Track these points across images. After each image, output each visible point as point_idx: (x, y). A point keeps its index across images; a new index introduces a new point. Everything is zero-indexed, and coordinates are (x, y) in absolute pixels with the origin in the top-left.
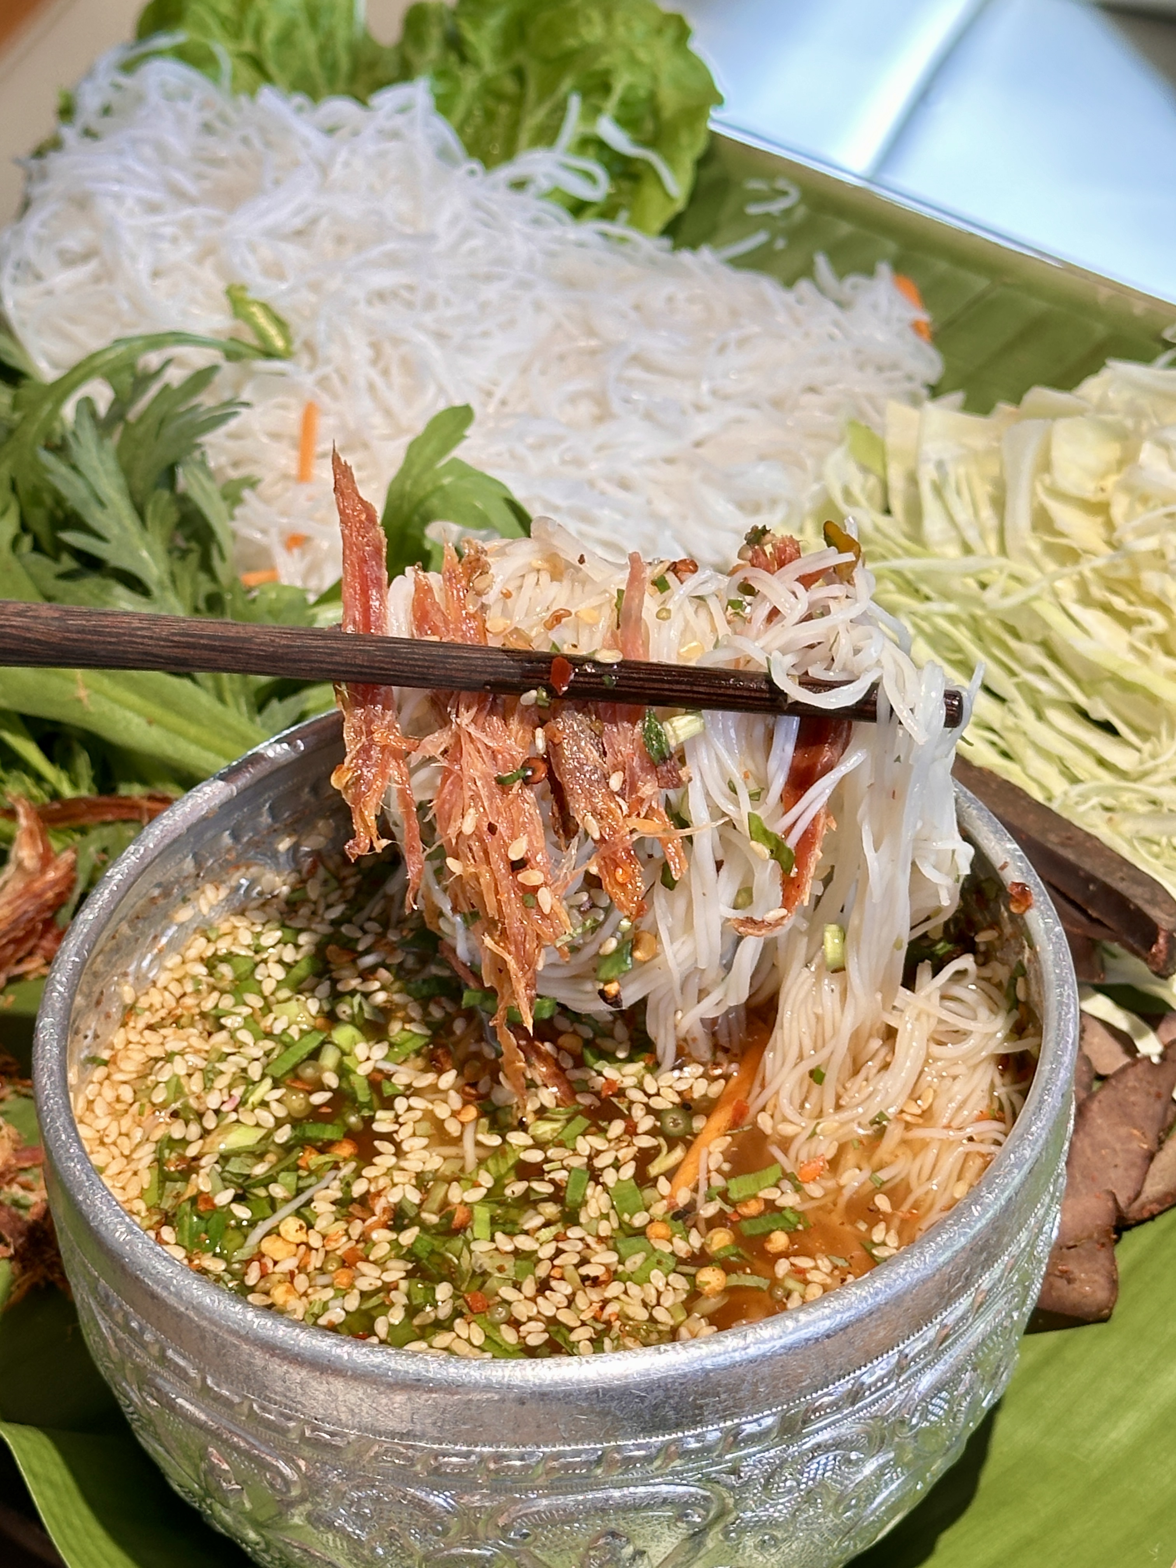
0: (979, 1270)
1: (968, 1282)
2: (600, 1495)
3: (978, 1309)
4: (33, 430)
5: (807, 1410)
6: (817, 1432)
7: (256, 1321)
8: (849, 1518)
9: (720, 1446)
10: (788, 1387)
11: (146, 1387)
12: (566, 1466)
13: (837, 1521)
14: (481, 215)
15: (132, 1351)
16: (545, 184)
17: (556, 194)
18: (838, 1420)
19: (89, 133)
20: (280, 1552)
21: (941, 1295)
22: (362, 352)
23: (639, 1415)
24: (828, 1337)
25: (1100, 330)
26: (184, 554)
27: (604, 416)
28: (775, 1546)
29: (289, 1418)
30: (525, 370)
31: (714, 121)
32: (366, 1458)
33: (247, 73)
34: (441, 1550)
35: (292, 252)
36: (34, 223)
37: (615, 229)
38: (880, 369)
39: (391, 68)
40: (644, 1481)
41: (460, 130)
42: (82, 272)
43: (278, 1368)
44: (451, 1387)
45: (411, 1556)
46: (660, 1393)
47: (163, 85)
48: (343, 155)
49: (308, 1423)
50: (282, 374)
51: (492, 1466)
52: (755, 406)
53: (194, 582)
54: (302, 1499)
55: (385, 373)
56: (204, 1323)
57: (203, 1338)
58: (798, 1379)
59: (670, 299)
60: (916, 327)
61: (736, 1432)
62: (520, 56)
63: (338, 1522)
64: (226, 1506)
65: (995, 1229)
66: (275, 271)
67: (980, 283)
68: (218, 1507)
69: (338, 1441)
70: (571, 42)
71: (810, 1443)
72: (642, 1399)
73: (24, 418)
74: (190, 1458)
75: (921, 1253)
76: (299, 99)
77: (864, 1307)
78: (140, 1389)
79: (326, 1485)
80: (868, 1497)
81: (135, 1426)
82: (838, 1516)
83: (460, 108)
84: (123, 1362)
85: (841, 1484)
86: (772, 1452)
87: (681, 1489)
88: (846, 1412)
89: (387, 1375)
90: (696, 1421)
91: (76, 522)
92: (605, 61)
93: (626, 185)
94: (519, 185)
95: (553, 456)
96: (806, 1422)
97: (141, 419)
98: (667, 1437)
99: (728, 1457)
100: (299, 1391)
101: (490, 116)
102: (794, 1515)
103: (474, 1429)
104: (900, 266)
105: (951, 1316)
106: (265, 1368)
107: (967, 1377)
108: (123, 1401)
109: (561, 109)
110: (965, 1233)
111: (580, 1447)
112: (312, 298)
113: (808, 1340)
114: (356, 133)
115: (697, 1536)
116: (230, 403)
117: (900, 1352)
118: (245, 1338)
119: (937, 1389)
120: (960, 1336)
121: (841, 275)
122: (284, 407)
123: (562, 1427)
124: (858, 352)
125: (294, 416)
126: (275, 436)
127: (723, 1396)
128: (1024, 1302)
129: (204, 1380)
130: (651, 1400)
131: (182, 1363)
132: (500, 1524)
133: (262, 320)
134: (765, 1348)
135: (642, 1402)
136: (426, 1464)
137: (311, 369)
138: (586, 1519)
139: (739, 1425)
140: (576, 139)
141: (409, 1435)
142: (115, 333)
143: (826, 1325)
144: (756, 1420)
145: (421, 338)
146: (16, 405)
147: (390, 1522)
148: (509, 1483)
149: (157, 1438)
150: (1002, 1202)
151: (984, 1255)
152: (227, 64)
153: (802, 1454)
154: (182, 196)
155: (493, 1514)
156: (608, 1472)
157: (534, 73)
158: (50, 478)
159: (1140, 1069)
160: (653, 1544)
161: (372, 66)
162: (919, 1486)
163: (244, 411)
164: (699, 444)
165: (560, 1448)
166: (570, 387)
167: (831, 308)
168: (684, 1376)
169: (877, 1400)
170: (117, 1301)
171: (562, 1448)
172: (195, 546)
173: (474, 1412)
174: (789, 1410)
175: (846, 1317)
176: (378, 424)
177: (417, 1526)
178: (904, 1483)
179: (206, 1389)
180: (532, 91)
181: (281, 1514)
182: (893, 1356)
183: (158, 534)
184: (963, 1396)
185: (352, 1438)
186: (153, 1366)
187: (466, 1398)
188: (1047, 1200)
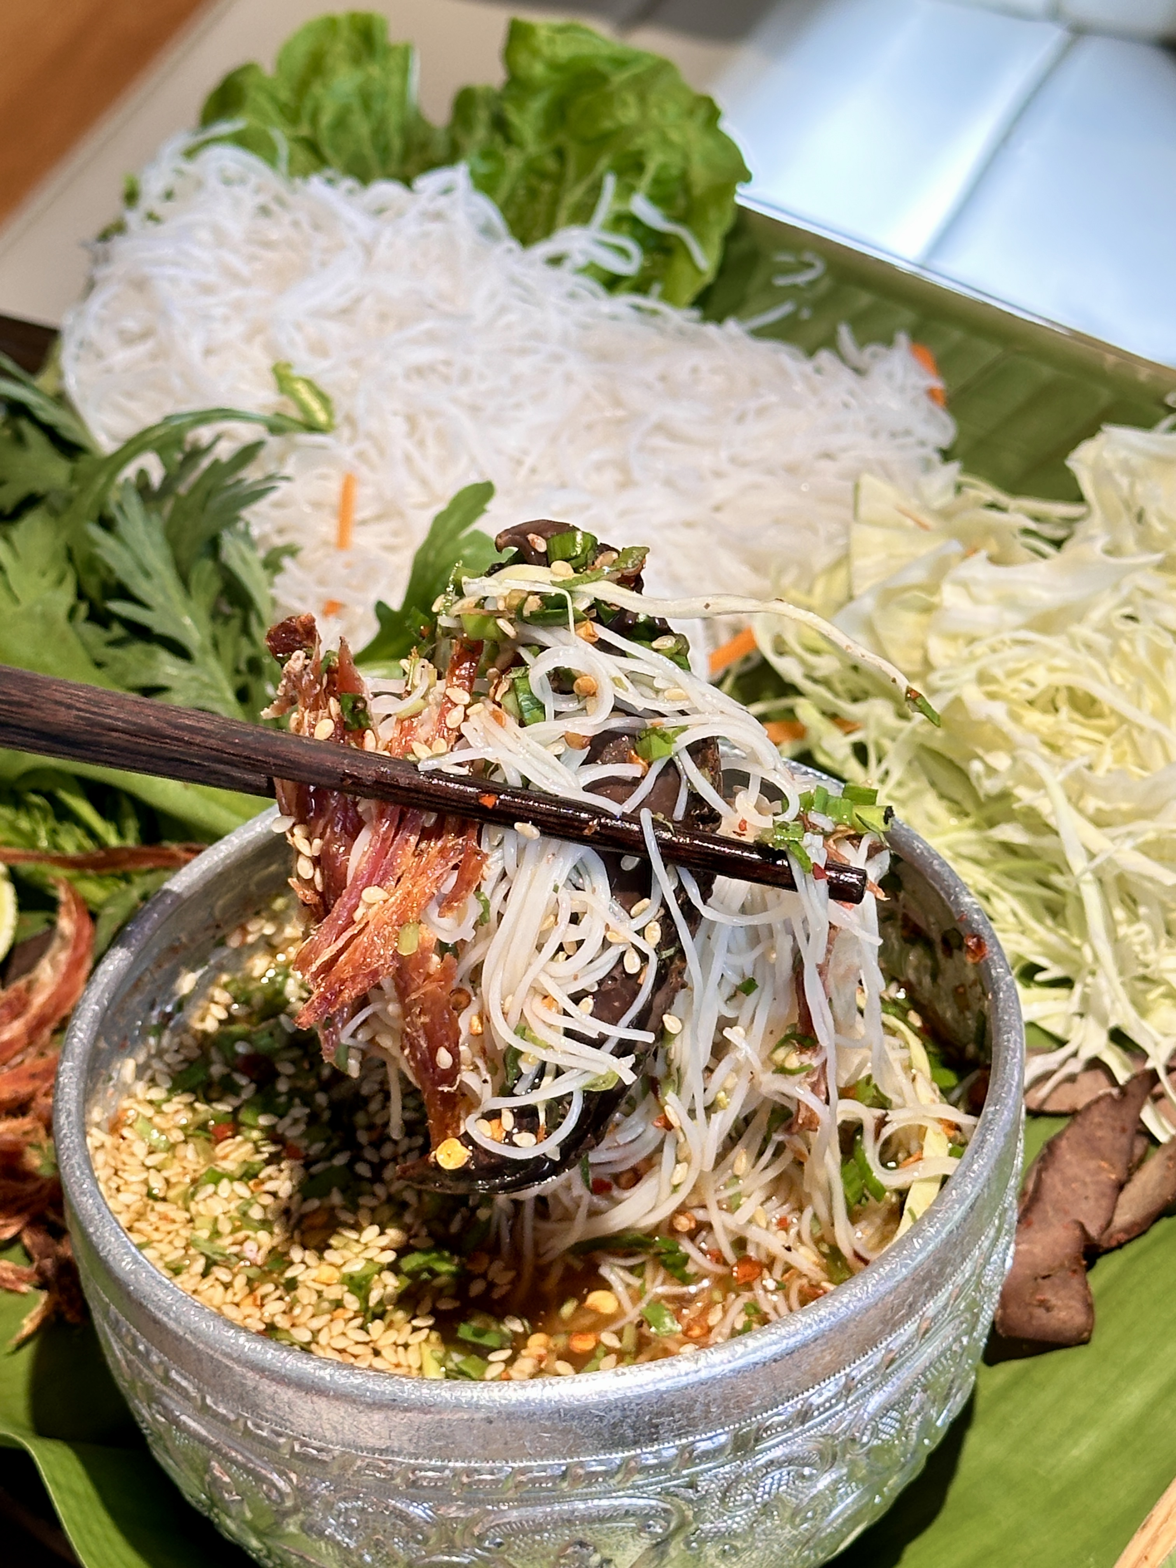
0: (922, 1299)
1: (912, 1310)
2: (566, 1507)
3: (924, 1334)
4: (87, 503)
5: (758, 1429)
6: (769, 1449)
7: (247, 1345)
8: (807, 1530)
9: (677, 1462)
10: (739, 1407)
11: (154, 1406)
12: (533, 1481)
13: (794, 1532)
14: (517, 290)
15: (140, 1372)
16: (580, 260)
17: (592, 270)
18: (790, 1439)
19: (152, 217)
20: (280, 1558)
21: (884, 1322)
22: (398, 426)
23: (598, 1433)
24: (775, 1361)
25: (1105, 396)
26: (226, 618)
27: (626, 483)
28: (736, 1554)
29: (280, 1435)
30: (554, 440)
31: (741, 195)
32: (351, 1472)
33: (303, 157)
34: (424, 1557)
35: (335, 330)
36: (96, 305)
37: (648, 302)
38: (893, 435)
39: (440, 148)
40: (606, 1494)
41: (504, 208)
42: (141, 349)
43: (268, 1387)
44: (425, 1408)
45: (395, 1562)
46: (618, 1414)
47: (221, 170)
48: (387, 235)
49: (296, 1439)
50: (322, 447)
51: (465, 1480)
52: (770, 472)
53: (236, 644)
54: (296, 1510)
55: (421, 444)
56: (201, 1346)
57: (200, 1360)
58: (748, 1400)
59: (695, 370)
60: (932, 393)
61: (689, 1448)
62: (561, 137)
63: (329, 1531)
64: (229, 1515)
65: (936, 1261)
66: (319, 349)
67: (993, 352)
68: (223, 1517)
69: (324, 1456)
70: (607, 124)
71: (763, 1459)
73: (81, 491)
74: (195, 1470)
75: (865, 1283)
76: (349, 183)
77: (809, 1333)
78: (149, 1406)
79: (316, 1497)
80: (824, 1511)
81: (150, 1439)
82: (795, 1527)
83: (505, 187)
84: (135, 1381)
85: (797, 1498)
86: (727, 1468)
87: (641, 1502)
88: (796, 1430)
89: (365, 1396)
90: (653, 1439)
92: (639, 142)
93: (659, 257)
94: (556, 261)
96: (758, 1440)
97: (191, 491)
98: (627, 1454)
99: (685, 1472)
100: (287, 1409)
101: (533, 193)
102: (751, 1527)
103: (446, 1446)
104: (918, 336)
105: (896, 1340)
106: (255, 1388)
107: (918, 1398)
108: (138, 1418)
109: (596, 190)
110: (906, 1266)
111: (546, 1462)
112: (354, 375)
113: (756, 1364)
114: (400, 214)
115: (660, 1546)
116: (270, 478)
117: (847, 1375)
118: (237, 1360)
119: (886, 1409)
120: (907, 1359)
121: (862, 343)
122: (324, 477)
123: (527, 1444)
124: (871, 420)
125: (333, 488)
126: (317, 505)
127: (678, 1416)
128: (973, 1328)
129: (203, 1399)
130: (609, 1419)
131: (184, 1383)
132: (476, 1533)
133: (305, 394)
134: (717, 1371)
135: (601, 1420)
136: (404, 1477)
137: (352, 441)
138: (554, 1530)
139: (693, 1443)
140: (611, 216)
141: (388, 1450)
142: (170, 408)
143: (772, 1350)
144: (710, 1438)
145: (453, 410)
146: (74, 477)
147: (375, 1531)
148: (481, 1496)
149: (167, 1450)
150: (944, 1235)
151: (927, 1284)
152: (284, 148)
153: (756, 1470)
154: (235, 277)
155: (469, 1524)
156: (572, 1486)
157: (573, 152)
158: (99, 551)
159: (1103, 1105)
160: (619, 1553)
161: (424, 146)
162: (877, 1499)
163: (283, 485)
164: (717, 509)
165: (525, 1464)
166: (597, 455)
167: (847, 377)
168: (640, 1397)
169: (826, 1420)
170: (126, 1325)
171: (529, 1464)
172: (237, 611)
173: (446, 1430)
174: (741, 1429)
175: (792, 1342)
176: (415, 493)
177: (400, 1535)
178: (860, 1497)
179: (205, 1409)
180: (571, 170)
181: (278, 1524)
182: (841, 1378)
183: (202, 601)
184: (914, 1416)
185: (336, 1453)
186: (159, 1385)
187: (437, 1417)
188: (992, 1233)
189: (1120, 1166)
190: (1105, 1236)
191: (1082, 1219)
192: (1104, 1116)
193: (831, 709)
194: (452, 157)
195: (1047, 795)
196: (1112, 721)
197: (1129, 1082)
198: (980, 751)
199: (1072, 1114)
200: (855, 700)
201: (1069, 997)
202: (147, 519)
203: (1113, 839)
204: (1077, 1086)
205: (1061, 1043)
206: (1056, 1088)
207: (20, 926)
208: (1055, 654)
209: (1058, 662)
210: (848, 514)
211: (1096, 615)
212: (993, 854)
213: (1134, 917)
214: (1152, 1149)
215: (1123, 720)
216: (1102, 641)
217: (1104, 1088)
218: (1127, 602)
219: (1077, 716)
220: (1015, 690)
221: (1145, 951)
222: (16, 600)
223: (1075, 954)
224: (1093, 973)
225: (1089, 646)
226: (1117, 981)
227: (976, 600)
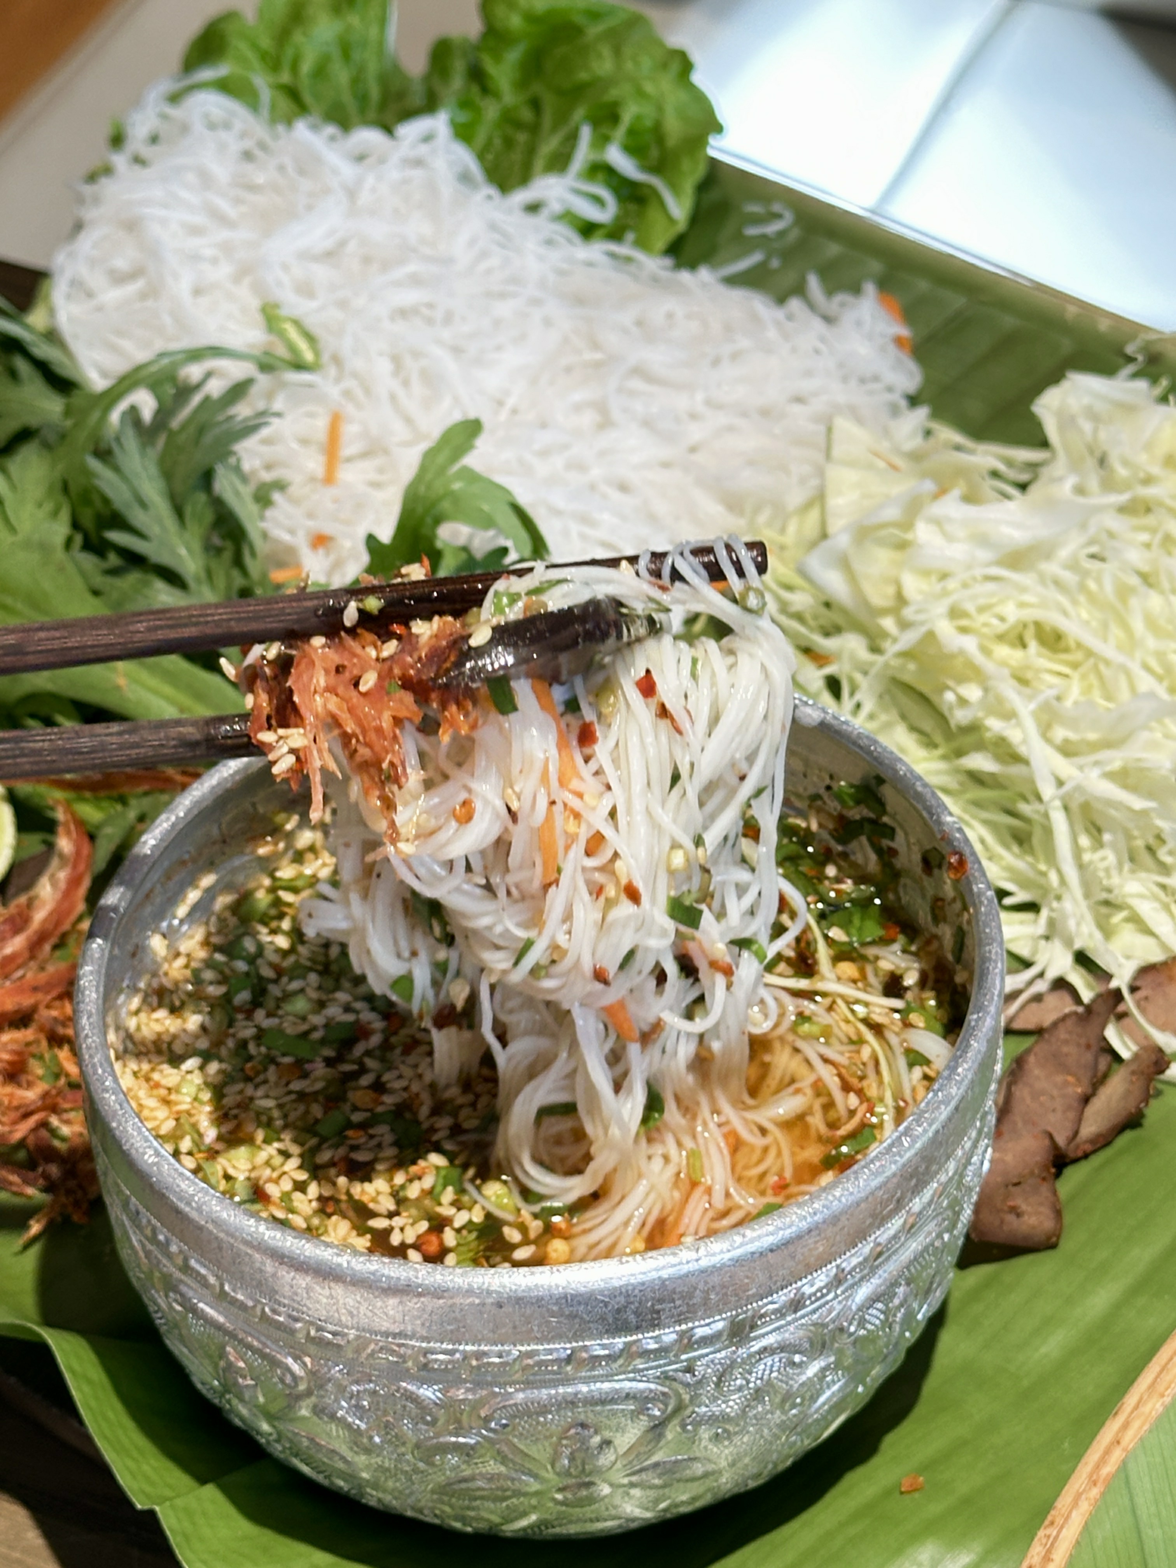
0: (909, 1194)
1: (900, 1205)
2: (570, 1390)
3: (910, 1230)
4: (82, 436)
5: (753, 1317)
6: (763, 1336)
7: (267, 1233)
8: (795, 1415)
9: (676, 1348)
10: (737, 1295)
11: (171, 1295)
12: (540, 1363)
13: (784, 1418)
14: (497, 237)
15: (159, 1262)
16: (556, 207)
17: (568, 217)
18: (782, 1327)
19: (139, 161)
20: (291, 1441)
21: (874, 1216)
22: (384, 366)
23: (603, 1319)
24: (772, 1251)
25: (1067, 346)
26: (219, 551)
27: (605, 423)
28: (728, 1438)
29: (296, 1320)
30: (534, 381)
31: (712, 147)
32: (364, 1355)
33: (285, 104)
34: (431, 1438)
35: (321, 273)
36: (86, 243)
37: (622, 250)
38: (862, 381)
39: (417, 99)
40: (608, 1378)
41: (481, 156)
42: (129, 290)
43: (287, 1276)
44: (438, 1293)
45: (404, 1444)
46: (622, 1300)
47: (206, 116)
48: (370, 180)
49: (312, 1323)
50: (310, 386)
51: (474, 1363)
52: (744, 414)
53: (228, 577)
54: (309, 1393)
55: (406, 383)
56: (222, 1235)
57: (220, 1248)
58: (745, 1288)
59: (670, 316)
60: (899, 341)
61: (688, 1334)
62: (537, 88)
63: (340, 1413)
64: (242, 1400)
65: (923, 1158)
66: (306, 290)
67: (958, 301)
68: (235, 1401)
69: (339, 1340)
70: (583, 76)
71: (756, 1346)
72: (606, 1304)
73: (76, 425)
74: (210, 1357)
76: (331, 130)
77: (804, 1225)
78: (167, 1296)
79: (329, 1380)
80: (812, 1397)
81: (162, 1330)
82: (784, 1412)
83: (481, 136)
84: (151, 1272)
85: (787, 1384)
86: (723, 1354)
87: (642, 1386)
88: (789, 1318)
89: (381, 1281)
90: (654, 1325)
91: (118, 521)
92: (613, 93)
93: (632, 207)
94: (533, 208)
95: (558, 462)
96: (753, 1327)
97: (184, 427)
98: (629, 1339)
99: (684, 1357)
100: (305, 1295)
101: (509, 143)
102: (744, 1411)
103: (458, 1330)
104: (885, 285)
105: (884, 1234)
106: (274, 1275)
107: (901, 1290)
108: (152, 1308)
109: (573, 138)
110: (895, 1162)
111: (551, 1346)
112: (340, 316)
113: (753, 1253)
114: (382, 161)
115: (657, 1428)
116: (263, 414)
117: (838, 1266)
118: (258, 1248)
119: (873, 1300)
120: (894, 1253)
121: (830, 292)
122: (311, 415)
123: (535, 1328)
124: (841, 365)
125: (321, 424)
126: (304, 442)
127: (678, 1303)
128: (954, 1225)
129: (222, 1286)
130: (614, 1304)
131: (203, 1271)
132: (483, 1415)
133: (293, 334)
134: (715, 1260)
135: (606, 1306)
136: (416, 1361)
137: (338, 380)
138: (558, 1411)
139: (692, 1329)
140: (587, 165)
141: (401, 1335)
142: (160, 345)
143: (769, 1241)
144: (708, 1325)
145: (438, 351)
146: (68, 412)
147: (385, 1413)
148: (489, 1379)
149: (182, 1340)
150: (930, 1134)
151: (914, 1182)
152: (266, 94)
153: (750, 1356)
154: (222, 220)
155: (475, 1406)
156: (576, 1369)
157: (549, 103)
158: (97, 482)
159: (1069, 1023)
160: (618, 1435)
161: (401, 95)
162: (860, 1389)
163: (275, 421)
164: (693, 450)
165: (533, 1347)
166: (578, 396)
167: (817, 324)
168: (643, 1284)
169: (817, 1309)
170: (146, 1216)
171: (535, 1347)
172: (229, 545)
173: (458, 1315)
174: (738, 1315)
175: (787, 1233)
176: (399, 431)
177: (409, 1416)
178: (846, 1385)
179: (223, 1294)
180: (547, 120)
181: (290, 1407)
182: (831, 1269)
183: (195, 534)
184: (898, 1308)
185: (351, 1337)
186: (178, 1274)
187: (450, 1302)
188: (974, 1134)
189: (1086, 1081)
190: (1072, 1145)
191: (1050, 1129)
192: (1070, 1033)
193: (804, 644)
194: (430, 106)
195: (1019, 724)
196: (1078, 656)
197: (1094, 1001)
198: (950, 683)
199: (1039, 1032)
200: (827, 634)
201: (1035, 921)
202: (143, 454)
203: (1081, 768)
204: (1043, 1005)
205: (1027, 964)
206: (1023, 1007)
207: (18, 847)
208: (1023, 590)
209: (1028, 598)
210: (820, 457)
211: (1064, 553)
212: (961, 784)
213: (1099, 844)
214: (1115, 1066)
215: (1089, 653)
216: (1069, 577)
217: (1069, 1007)
218: (1091, 542)
219: (1044, 651)
220: (985, 625)
221: (1109, 876)
222: (12, 529)
223: (1042, 881)
224: (1059, 898)
225: (1057, 583)
226: (1083, 904)
227: (949, 538)
